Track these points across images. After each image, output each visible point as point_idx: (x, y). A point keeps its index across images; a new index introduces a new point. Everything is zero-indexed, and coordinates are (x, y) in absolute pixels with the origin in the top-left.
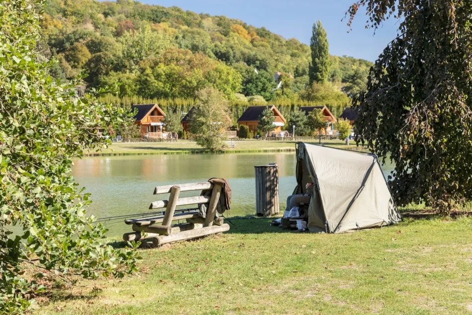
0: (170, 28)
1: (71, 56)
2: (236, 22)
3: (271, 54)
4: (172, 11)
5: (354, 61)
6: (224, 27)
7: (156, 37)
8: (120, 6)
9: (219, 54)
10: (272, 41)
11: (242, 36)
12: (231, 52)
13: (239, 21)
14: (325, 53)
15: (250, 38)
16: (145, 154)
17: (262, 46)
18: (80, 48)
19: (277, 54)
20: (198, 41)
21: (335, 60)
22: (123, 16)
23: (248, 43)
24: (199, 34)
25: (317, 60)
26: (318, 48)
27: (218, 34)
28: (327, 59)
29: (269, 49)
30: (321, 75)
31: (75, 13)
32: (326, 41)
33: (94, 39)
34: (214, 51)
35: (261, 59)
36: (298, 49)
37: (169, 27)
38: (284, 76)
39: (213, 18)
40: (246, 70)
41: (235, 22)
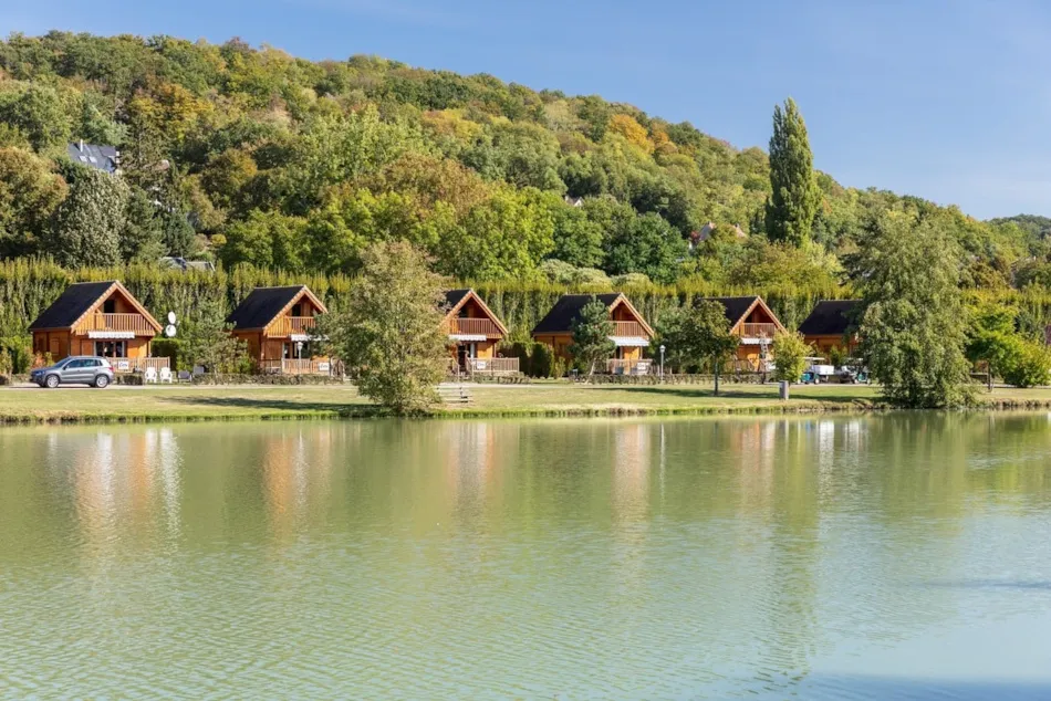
0: (466, 122)
1: (217, 179)
2: (624, 111)
3: (696, 183)
4: (476, 84)
5: (891, 200)
6: (593, 120)
7: (390, 133)
8: (356, 72)
9: (577, 180)
10: (702, 152)
11: (634, 141)
12: (604, 176)
13: (630, 107)
14: (803, 174)
15: (650, 145)
16: (208, 419)
17: (680, 163)
18: (237, 162)
19: (713, 183)
20: (528, 152)
21: (849, 196)
22: (359, 93)
23: (645, 157)
24: (531, 134)
25: (784, 190)
26: (786, 162)
27: (580, 137)
28: (808, 188)
29: (695, 172)
30: (796, 227)
31: (249, 86)
32: (804, 145)
33: (274, 141)
34: (565, 173)
35: (673, 193)
36: (762, 171)
37: (464, 118)
38: (722, 231)
39: (570, 102)
40: (614, 214)
41: (620, 109)
